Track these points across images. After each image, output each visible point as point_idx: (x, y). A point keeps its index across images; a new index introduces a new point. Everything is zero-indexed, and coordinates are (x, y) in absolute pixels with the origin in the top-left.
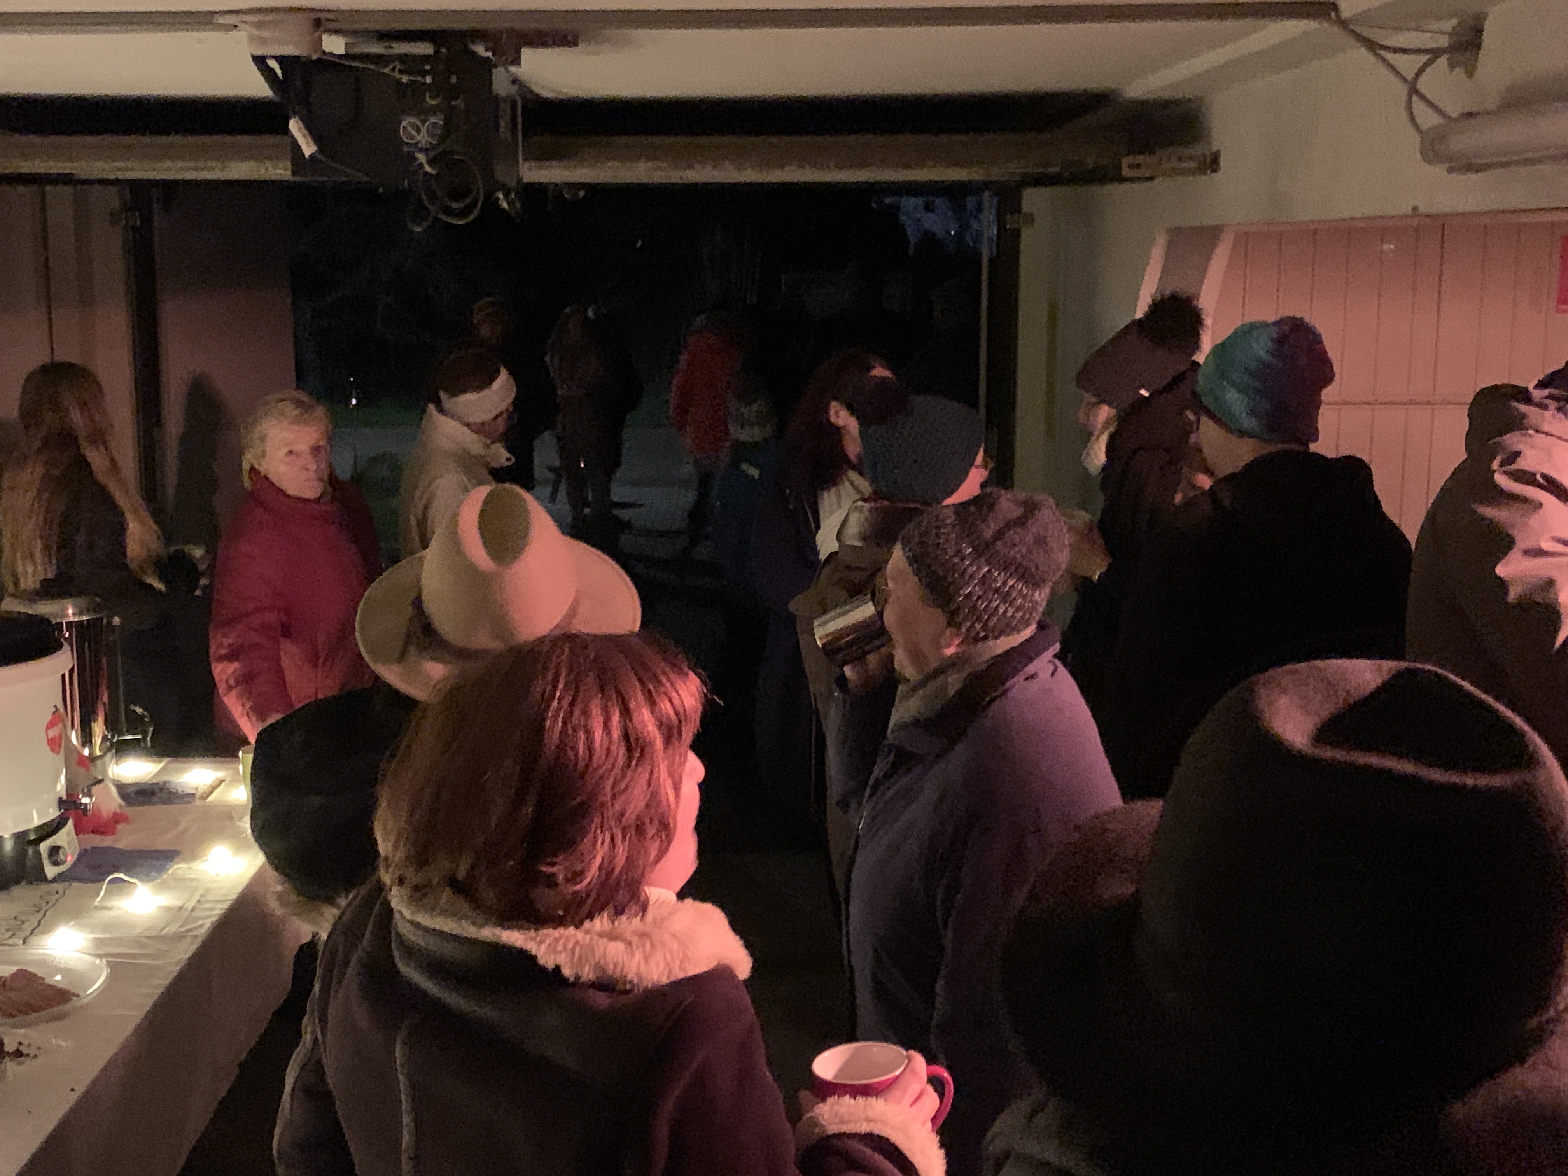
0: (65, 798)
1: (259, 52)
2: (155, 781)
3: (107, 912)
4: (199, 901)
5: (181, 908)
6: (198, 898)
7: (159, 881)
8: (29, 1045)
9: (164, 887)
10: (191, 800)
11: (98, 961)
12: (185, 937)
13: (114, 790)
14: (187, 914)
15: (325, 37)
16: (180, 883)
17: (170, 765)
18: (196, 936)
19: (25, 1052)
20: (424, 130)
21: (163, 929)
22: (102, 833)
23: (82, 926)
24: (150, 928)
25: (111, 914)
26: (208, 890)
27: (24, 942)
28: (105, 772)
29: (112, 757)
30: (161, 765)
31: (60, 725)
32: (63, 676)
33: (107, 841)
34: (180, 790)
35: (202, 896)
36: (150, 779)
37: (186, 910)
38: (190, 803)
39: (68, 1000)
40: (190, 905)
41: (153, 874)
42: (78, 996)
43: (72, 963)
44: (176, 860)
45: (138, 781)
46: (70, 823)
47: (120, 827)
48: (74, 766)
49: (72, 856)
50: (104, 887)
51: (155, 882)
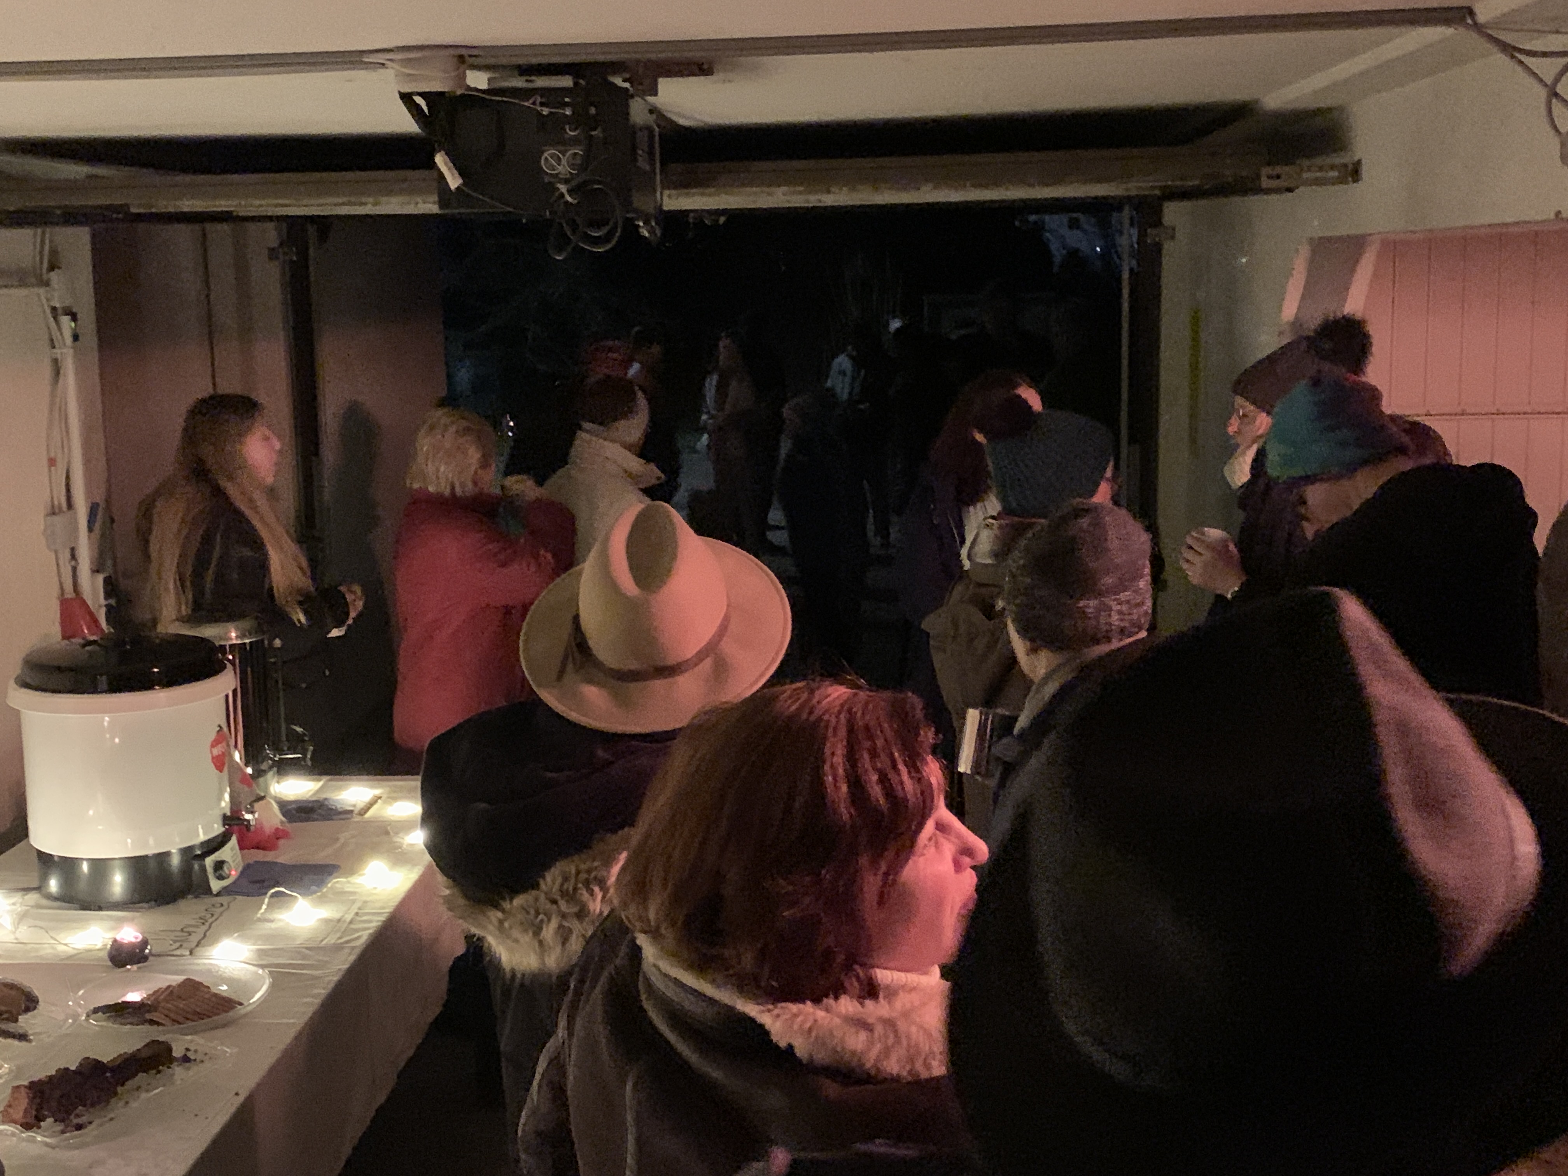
0: (229, 814)
1: (407, 89)
2: (314, 799)
3: (268, 925)
4: (357, 914)
5: (339, 921)
6: (356, 911)
7: (319, 894)
8: (196, 1051)
9: (323, 900)
10: (349, 816)
11: (260, 971)
12: (343, 948)
13: (275, 807)
14: (345, 925)
15: (469, 73)
16: (341, 896)
17: (330, 783)
18: (353, 948)
19: (192, 1058)
20: (564, 162)
21: (322, 941)
22: (264, 849)
23: (244, 938)
24: (309, 939)
25: (273, 925)
26: (365, 902)
27: (191, 953)
28: (267, 789)
29: (274, 774)
30: (320, 784)
31: (224, 744)
32: (227, 696)
33: (269, 856)
34: (339, 806)
35: (359, 909)
36: (311, 796)
37: (345, 921)
38: (348, 819)
39: (233, 1008)
40: (349, 917)
41: (314, 888)
42: (241, 1004)
43: (236, 973)
44: (335, 875)
45: (300, 798)
46: (234, 840)
47: (282, 842)
48: (238, 784)
49: (236, 871)
50: (266, 900)
51: (314, 896)
